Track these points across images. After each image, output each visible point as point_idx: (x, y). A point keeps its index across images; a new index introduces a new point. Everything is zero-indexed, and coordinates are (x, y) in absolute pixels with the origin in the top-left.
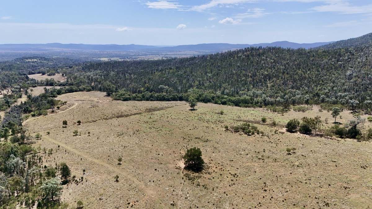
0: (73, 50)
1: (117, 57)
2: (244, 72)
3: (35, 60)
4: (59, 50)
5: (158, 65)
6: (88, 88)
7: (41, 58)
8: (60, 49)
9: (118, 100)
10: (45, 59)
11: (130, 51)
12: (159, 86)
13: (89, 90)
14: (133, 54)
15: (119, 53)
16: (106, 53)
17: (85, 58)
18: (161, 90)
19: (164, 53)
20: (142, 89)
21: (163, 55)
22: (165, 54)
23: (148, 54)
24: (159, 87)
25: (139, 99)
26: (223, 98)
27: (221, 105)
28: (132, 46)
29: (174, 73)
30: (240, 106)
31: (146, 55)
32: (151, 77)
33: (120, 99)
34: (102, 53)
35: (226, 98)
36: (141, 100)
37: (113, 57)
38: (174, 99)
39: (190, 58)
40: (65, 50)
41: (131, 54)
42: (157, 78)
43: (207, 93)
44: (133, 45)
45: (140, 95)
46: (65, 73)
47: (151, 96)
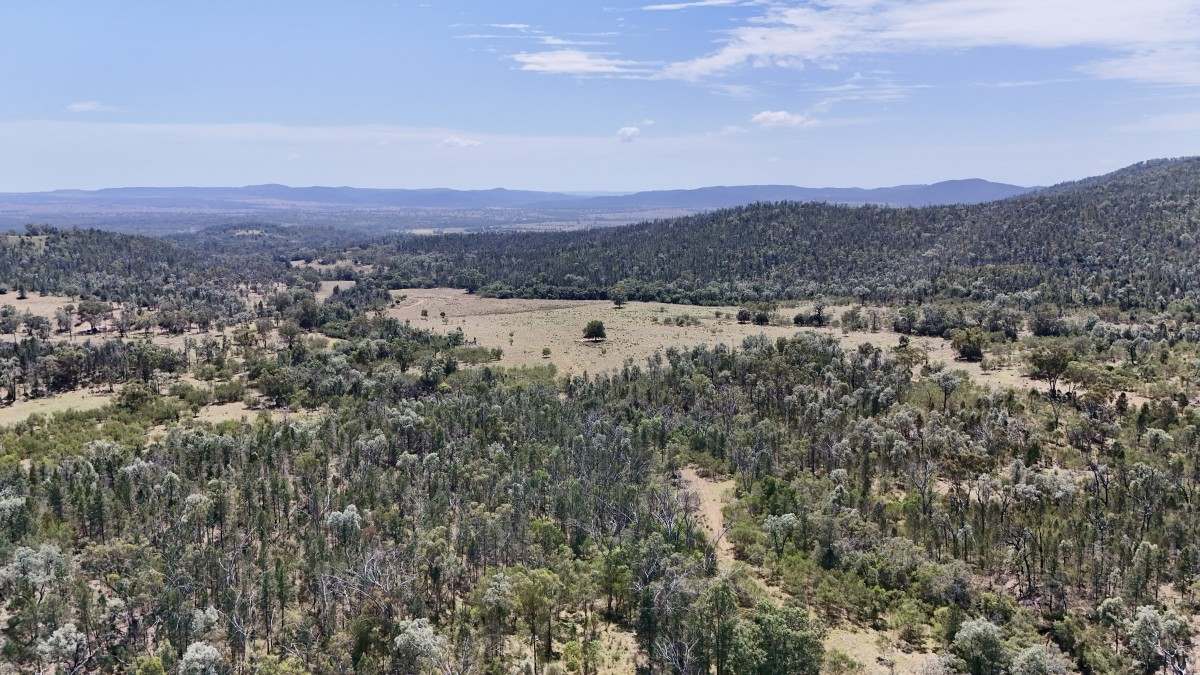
0: (324, 204)
1: (456, 225)
2: (729, 251)
3: (257, 232)
4: (283, 204)
5: (567, 241)
6: (428, 282)
7: (269, 228)
8: (285, 202)
9: (490, 297)
10: (282, 231)
11: (492, 210)
12: (564, 276)
13: (429, 287)
14: (502, 219)
15: (461, 215)
16: (425, 214)
17: (369, 228)
18: (569, 282)
19: (594, 216)
20: (534, 280)
21: (589, 220)
22: (597, 219)
23: (546, 217)
24: (566, 278)
25: (528, 295)
26: (675, 293)
27: (672, 305)
28: (499, 195)
29: (596, 255)
30: (701, 305)
31: (538, 221)
32: (550, 260)
33: (494, 297)
34: (413, 214)
35: (680, 293)
36: (532, 298)
37: (446, 225)
38: (591, 297)
39: (638, 225)
40: (303, 205)
41: (497, 218)
42: (562, 262)
43: (652, 287)
44: (501, 190)
45: (530, 290)
46: (361, 258)
47: (550, 291)
